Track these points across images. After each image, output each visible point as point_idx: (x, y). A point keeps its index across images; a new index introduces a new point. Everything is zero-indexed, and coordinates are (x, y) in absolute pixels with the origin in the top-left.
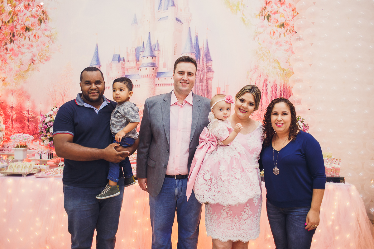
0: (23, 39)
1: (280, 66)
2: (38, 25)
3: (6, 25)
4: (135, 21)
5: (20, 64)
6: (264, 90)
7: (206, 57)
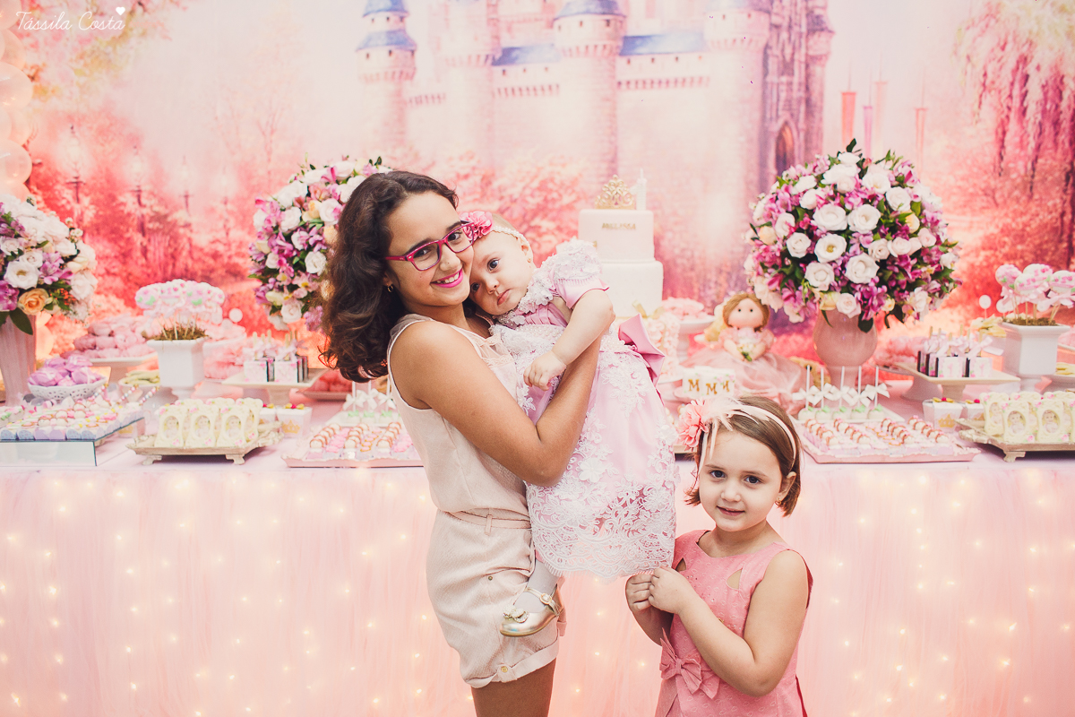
6: (1014, 100)
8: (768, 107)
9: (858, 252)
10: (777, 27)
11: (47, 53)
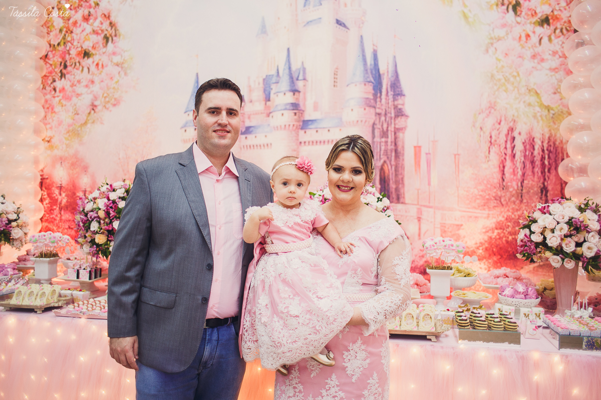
0: (79, 72)
1: (541, 101)
2: (103, 46)
3: (55, 50)
4: (263, 30)
5: (74, 113)
6: (508, 150)
7: (393, 88)
10: (379, 114)
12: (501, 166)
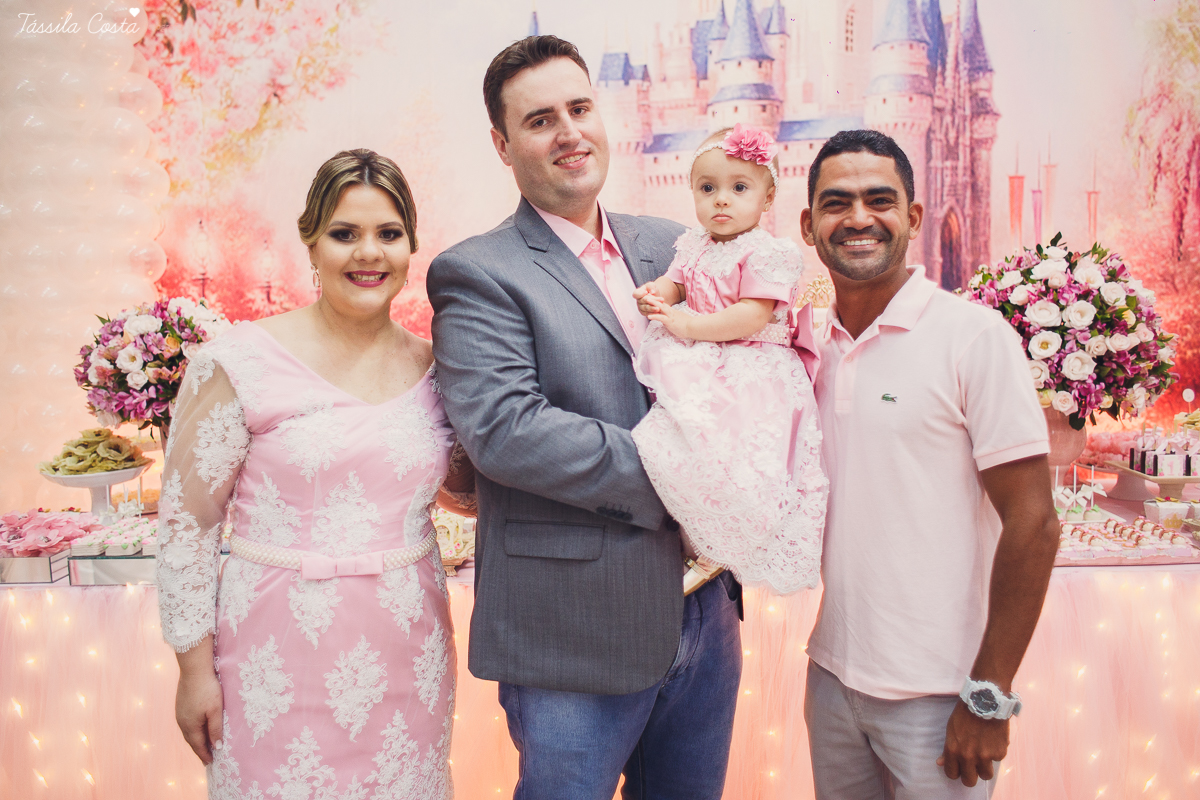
0: (232, 4)
5: (225, 105)
6: (1192, 182)
7: (968, 55)
8: (932, 193)
9: (1075, 349)
10: (940, 110)
11: (179, 148)
12: (1177, 213)
